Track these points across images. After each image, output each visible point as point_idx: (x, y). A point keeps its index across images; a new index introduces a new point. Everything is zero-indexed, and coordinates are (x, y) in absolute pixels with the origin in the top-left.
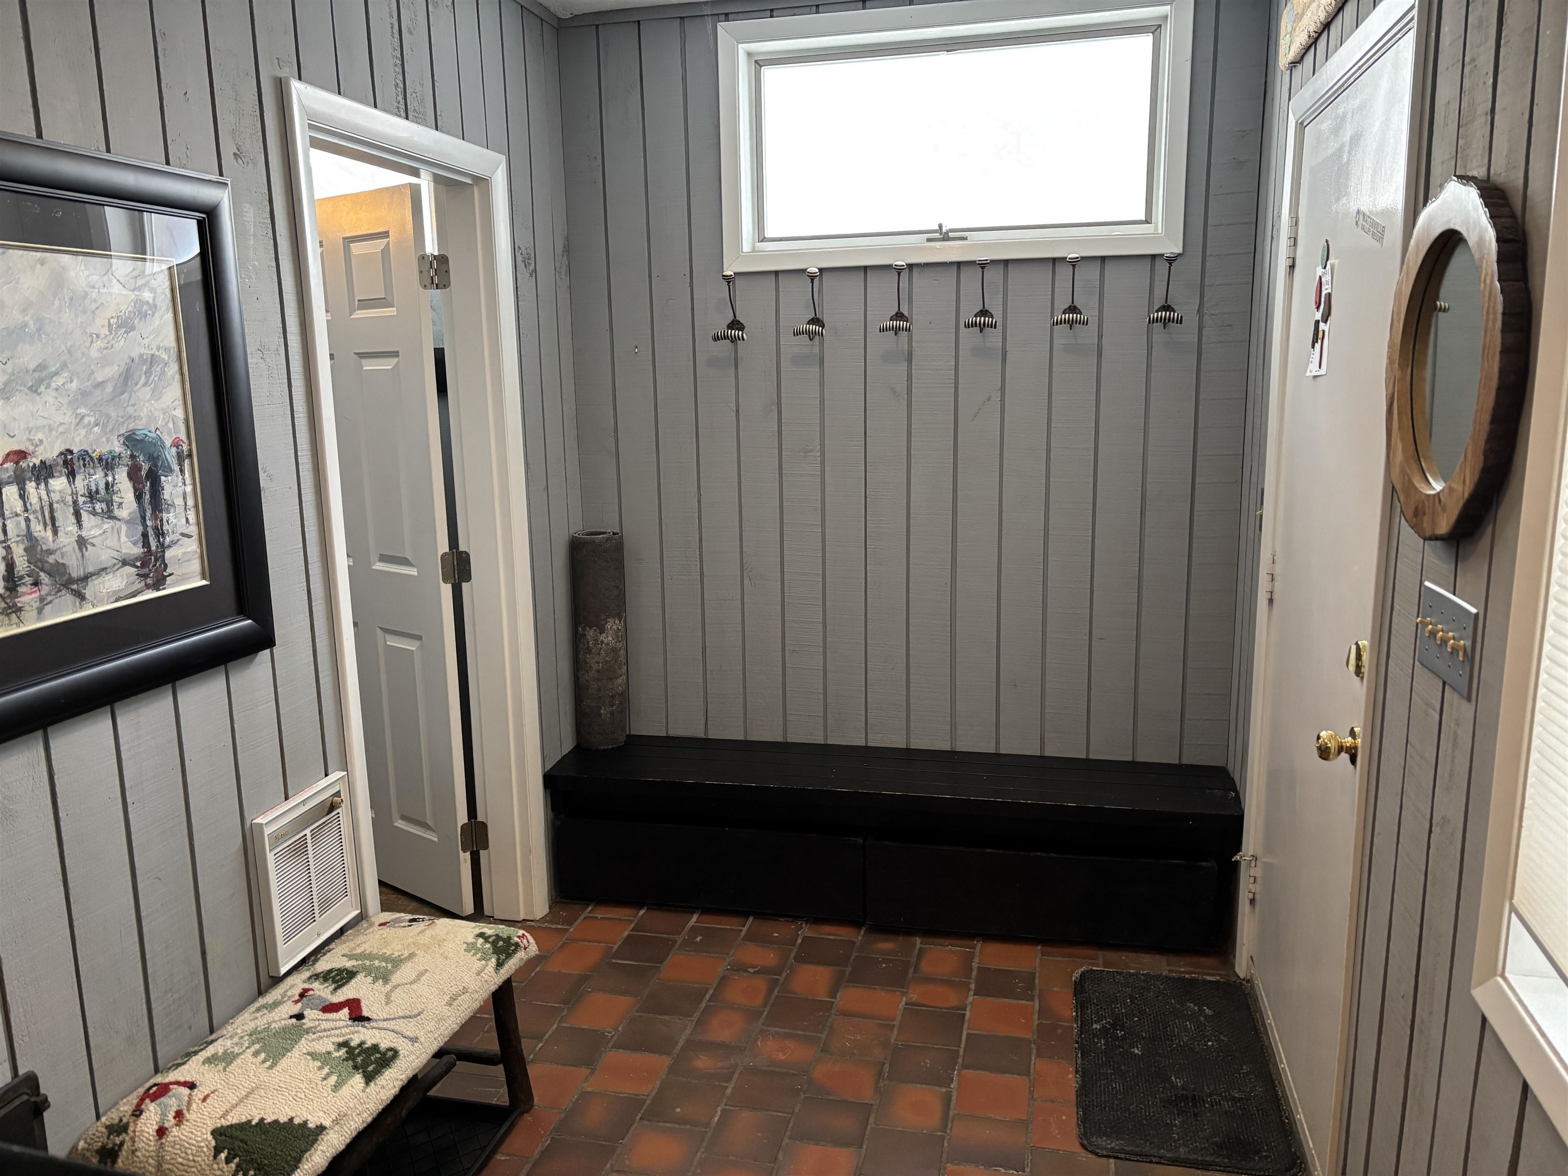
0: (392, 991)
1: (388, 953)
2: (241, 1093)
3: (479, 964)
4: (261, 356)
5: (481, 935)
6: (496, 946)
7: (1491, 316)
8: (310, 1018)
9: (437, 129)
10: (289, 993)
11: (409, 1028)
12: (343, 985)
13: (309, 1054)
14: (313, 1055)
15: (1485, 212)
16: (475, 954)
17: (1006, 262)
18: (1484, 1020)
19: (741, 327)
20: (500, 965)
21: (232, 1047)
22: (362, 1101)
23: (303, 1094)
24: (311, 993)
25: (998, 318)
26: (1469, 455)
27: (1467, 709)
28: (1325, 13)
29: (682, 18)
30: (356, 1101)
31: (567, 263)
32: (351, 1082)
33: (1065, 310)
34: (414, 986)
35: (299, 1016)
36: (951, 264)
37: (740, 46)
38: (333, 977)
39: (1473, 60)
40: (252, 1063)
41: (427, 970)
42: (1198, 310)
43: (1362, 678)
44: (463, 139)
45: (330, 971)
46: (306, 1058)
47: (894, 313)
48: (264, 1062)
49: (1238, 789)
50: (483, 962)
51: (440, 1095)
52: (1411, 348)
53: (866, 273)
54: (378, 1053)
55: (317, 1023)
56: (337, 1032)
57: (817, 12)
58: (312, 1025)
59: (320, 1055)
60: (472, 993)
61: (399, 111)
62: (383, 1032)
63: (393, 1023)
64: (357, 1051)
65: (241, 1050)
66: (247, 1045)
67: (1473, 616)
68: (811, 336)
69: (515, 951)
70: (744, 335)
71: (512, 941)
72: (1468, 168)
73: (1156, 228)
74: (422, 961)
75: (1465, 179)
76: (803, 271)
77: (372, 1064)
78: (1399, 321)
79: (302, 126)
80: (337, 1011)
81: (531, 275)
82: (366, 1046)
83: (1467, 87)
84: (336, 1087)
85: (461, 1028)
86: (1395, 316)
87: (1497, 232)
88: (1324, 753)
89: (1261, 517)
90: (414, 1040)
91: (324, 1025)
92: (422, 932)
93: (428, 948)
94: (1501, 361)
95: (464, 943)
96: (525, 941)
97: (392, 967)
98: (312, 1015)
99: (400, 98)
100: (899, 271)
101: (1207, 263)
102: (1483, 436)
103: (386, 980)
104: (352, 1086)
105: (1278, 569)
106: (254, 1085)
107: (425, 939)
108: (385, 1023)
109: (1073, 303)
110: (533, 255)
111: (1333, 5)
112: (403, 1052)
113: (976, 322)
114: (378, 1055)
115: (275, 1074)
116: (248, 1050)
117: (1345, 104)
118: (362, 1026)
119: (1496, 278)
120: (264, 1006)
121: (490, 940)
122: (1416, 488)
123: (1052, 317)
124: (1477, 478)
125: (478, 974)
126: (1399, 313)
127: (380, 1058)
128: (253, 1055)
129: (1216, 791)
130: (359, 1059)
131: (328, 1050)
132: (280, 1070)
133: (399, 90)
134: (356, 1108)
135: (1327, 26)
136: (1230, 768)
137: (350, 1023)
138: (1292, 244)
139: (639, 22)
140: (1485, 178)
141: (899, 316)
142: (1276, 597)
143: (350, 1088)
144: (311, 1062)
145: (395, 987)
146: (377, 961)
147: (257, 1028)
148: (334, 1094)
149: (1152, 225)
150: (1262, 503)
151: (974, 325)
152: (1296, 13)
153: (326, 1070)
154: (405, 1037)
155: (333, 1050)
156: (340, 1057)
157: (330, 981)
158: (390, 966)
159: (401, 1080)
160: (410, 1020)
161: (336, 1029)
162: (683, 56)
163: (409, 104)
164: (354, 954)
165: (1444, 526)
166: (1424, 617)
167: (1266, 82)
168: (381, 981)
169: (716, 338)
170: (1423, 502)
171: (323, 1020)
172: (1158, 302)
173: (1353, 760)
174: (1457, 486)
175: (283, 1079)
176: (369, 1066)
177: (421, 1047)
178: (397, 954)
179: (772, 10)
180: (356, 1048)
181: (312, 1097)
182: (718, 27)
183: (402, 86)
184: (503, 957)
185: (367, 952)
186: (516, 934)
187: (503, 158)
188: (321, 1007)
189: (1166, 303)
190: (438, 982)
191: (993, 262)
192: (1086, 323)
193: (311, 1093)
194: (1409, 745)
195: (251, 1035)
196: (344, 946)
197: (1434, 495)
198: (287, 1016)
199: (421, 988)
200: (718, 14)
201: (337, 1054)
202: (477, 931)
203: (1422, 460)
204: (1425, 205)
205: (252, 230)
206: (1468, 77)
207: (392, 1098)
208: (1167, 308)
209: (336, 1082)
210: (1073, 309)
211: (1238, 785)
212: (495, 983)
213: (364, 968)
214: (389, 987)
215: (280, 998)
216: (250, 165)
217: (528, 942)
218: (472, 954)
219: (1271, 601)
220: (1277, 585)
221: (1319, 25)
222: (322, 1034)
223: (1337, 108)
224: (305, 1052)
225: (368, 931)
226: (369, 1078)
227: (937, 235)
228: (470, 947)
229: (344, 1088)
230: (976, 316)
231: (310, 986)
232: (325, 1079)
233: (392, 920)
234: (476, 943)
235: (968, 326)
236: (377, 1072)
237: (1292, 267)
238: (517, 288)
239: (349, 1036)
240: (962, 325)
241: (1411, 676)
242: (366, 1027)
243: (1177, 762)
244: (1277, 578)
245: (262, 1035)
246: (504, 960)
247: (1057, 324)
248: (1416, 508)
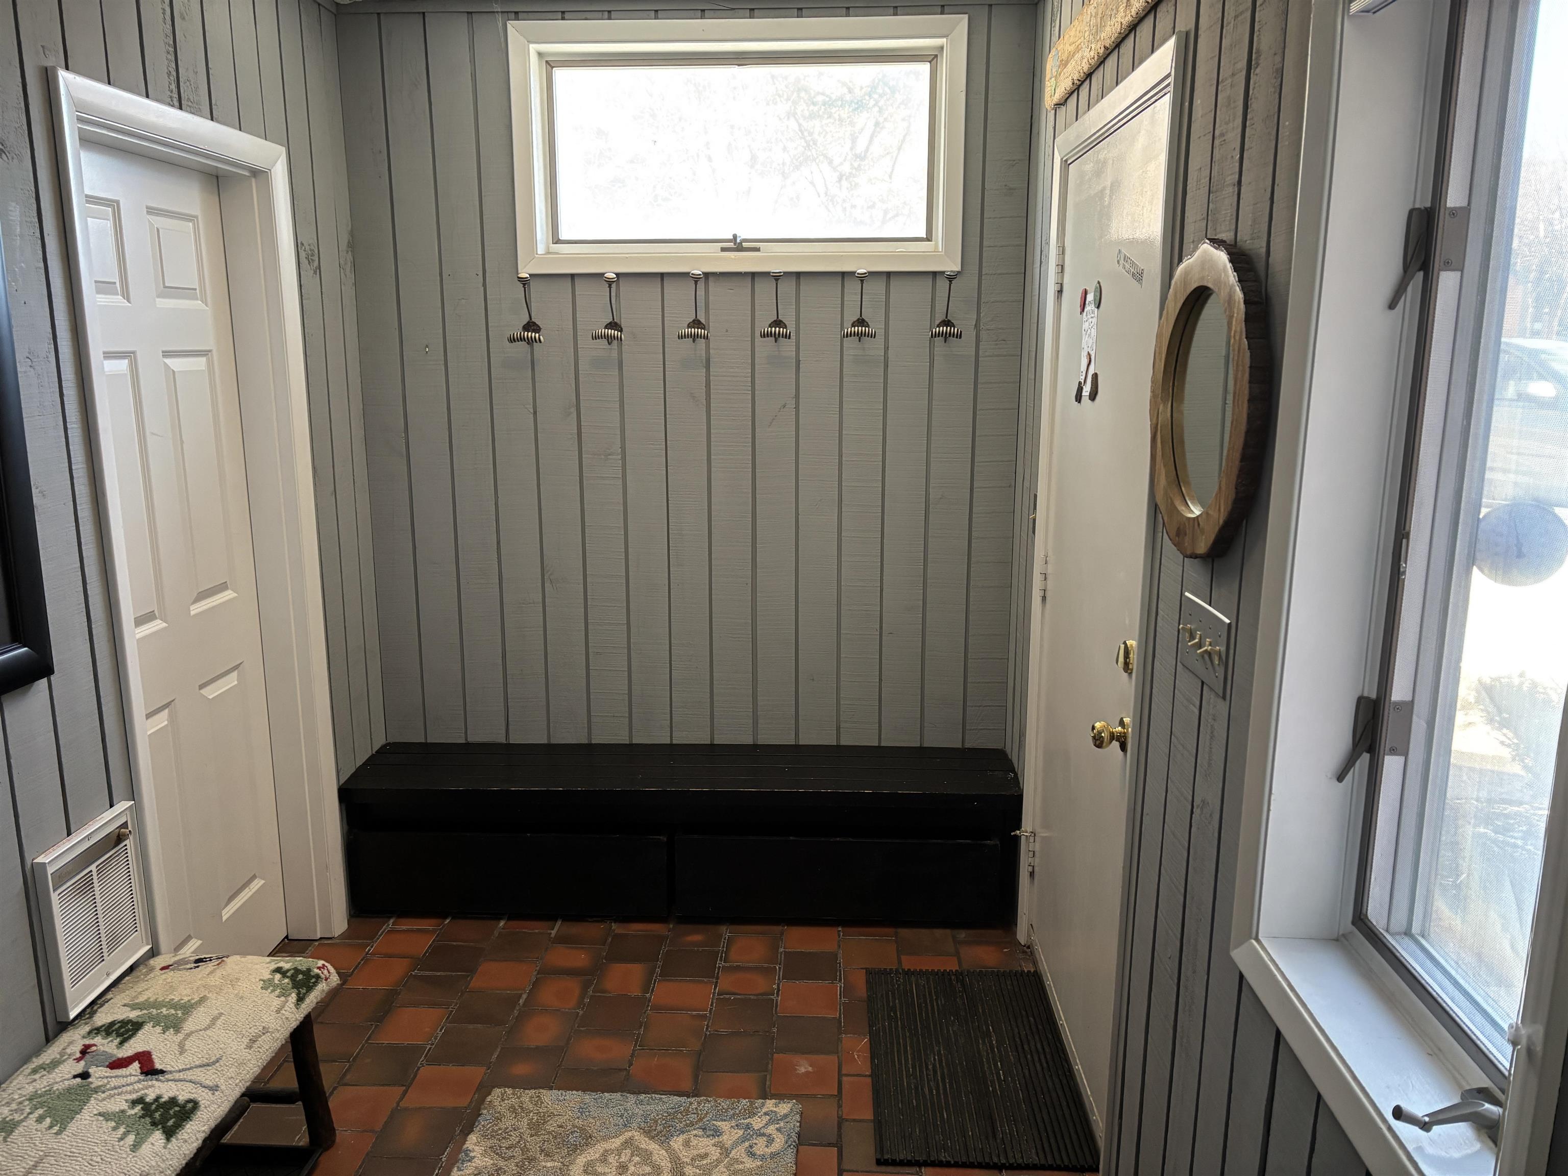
0: (185, 1039)
1: (177, 999)
2: (27, 1164)
3: (277, 1002)
4: (30, 363)
5: (278, 970)
6: (295, 980)
7: (1241, 368)
8: (97, 1076)
9: (212, 120)
10: (68, 1051)
11: (207, 1077)
12: (130, 1037)
13: (100, 1114)
14: (106, 1116)
15: (1234, 276)
16: (273, 991)
17: (798, 275)
18: (1241, 976)
19: (537, 329)
20: (300, 999)
21: (11, 1115)
22: (165, 1158)
23: (99, 1157)
24: (94, 1048)
25: (791, 329)
26: (1223, 488)
27: (1223, 707)
28: (1088, 66)
29: (470, 13)
30: (157, 1158)
31: (352, 259)
32: (151, 1139)
33: (854, 322)
34: (208, 1032)
35: (85, 1075)
36: (746, 274)
37: (531, 46)
38: (116, 1030)
39: (1222, 135)
40: (36, 1130)
41: (222, 1014)
42: (976, 325)
43: (1130, 674)
44: (240, 130)
45: (112, 1024)
46: (98, 1120)
47: (691, 320)
48: (50, 1127)
49: (1016, 770)
50: (283, 999)
51: (234, 1142)
52: (1171, 384)
53: (662, 280)
54: (177, 1106)
55: (105, 1081)
56: (129, 1088)
57: (610, 18)
58: (100, 1084)
59: (114, 1114)
60: (273, 1033)
61: (172, 101)
62: (179, 1084)
63: (189, 1073)
64: (154, 1106)
65: (22, 1117)
66: (28, 1110)
67: (1226, 627)
68: (610, 339)
69: (315, 984)
70: (541, 337)
71: (312, 974)
72: (1218, 230)
73: (936, 245)
74: (216, 1003)
75: (1217, 243)
76: (601, 275)
77: (171, 1118)
78: (1160, 360)
79: (70, 119)
80: (126, 1066)
81: (315, 273)
82: (163, 1100)
83: (1217, 158)
84: (135, 1147)
85: (263, 1070)
86: (1157, 354)
87: (1245, 294)
88: (1099, 742)
89: (1034, 520)
90: (214, 1089)
91: (114, 1082)
92: (211, 972)
93: (221, 989)
94: (1249, 407)
95: (261, 980)
96: (325, 972)
97: (183, 1014)
98: (99, 1073)
99: (173, 87)
100: (696, 279)
101: (983, 282)
102: (1235, 471)
103: (177, 1029)
104: (152, 1144)
105: (1050, 569)
106: (41, 1153)
107: (216, 980)
108: (181, 1074)
109: (861, 316)
110: (317, 252)
111: (1096, 59)
112: (203, 1102)
113: (771, 332)
114: (177, 1109)
115: (64, 1139)
116: (31, 1116)
117: (1104, 151)
118: (157, 1080)
119: (1244, 336)
120: (42, 1067)
121: (289, 974)
122: (1178, 511)
123: (842, 328)
124: (1230, 507)
125: (278, 1011)
126: (1160, 353)
127: (179, 1111)
128: (37, 1121)
129: (996, 773)
130: (157, 1115)
131: (122, 1108)
132: (70, 1135)
133: (172, 78)
134: (159, 1166)
135: (1089, 75)
136: (1008, 751)
137: (142, 1077)
138: (1060, 271)
139: (424, 13)
140: (1233, 243)
141: (696, 323)
142: (1049, 595)
143: (150, 1146)
144: (104, 1122)
145: (188, 1035)
146: (165, 1009)
147: (36, 1091)
148: (134, 1154)
149: (933, 243)
150: (1035, 508)
151: (769, 335)
152: (1060, 59)
153: (122, 1130)
154: (204, 1087)
155: (126, 1108)
156: (136, 1114)
157: (114, 1034)
158: (179, 1013)
159: (204, 1131)
160: (208, 1068)
161: (128, 1085)
162: (472, 51)
163: (182, 91)
164: (137, 1004)
165: (1202, 547)
166: (1185, 624)
167: (1032, 116)
168: (172, 1030)
169: (512, 340)
170: (1185, 524)
171: (111, 1077)
172: (939, 318)
173: (1123, 747)
174: (1214, 513)
175: (74, 1144)
176: (168, 1120)
177: (222, 1095)
178: (186, 999)
179: (563, 12)
180: (152, 1104)
181: (109, 1160)
182: (508, 25)
183: (174, 74)
184: (303, 991)
185: (151, 1000)
186: (316, 965)
187: (283, 150)
188: (107, 1063)
189: (946, 317)
190: (235, 1025)
191: (787, 274)
192: (873, 336)
193: (108, 1155)
194: (1173, 737)
195: (30, 1099)
196: (123, 995)
197: (1194, 518)
198: (70, 1076)
199: (216, 1032)
200: (508, 12)
201: (133, 1112)
202: (273, 966)
203: (1182, 484)
204: (1180, 260)
205: (18, 230)
206: (1218, 149)
207: (195, 1151)
208: (947, 323)
209: (135, 1141)
210: (861, 322)
211: (1016, 766)
212: (296, 1019)
213: (151, 1018)
214: (181, 1036)
215: (58, 1056)
216: (15, 161)
217: (329, 972)
218: (269, 991)
219: (1044, 598)
220: (1050, 583)
221: (1082, 75)
222: (112, 1092)
223: (1099, 152)
224: (95, 1113)
225: (148, 977)
226: (169, 1134)
227: (731, 245)
228: (267, 984)
229: (144, 1146)
230: (770, 326)
231: (92, 1042)
232: (121, 1139)
233: (175, 963)
234: (273, 979)
235: (764, 335)
236: (178, 1126)
237: (1060, 292)
238: (301, 286)
239: (143, 1092)
240: (757, 334)
241: (1174, 674)
242: (160, 1080)
243: (960, 746)
244: (1049, 577)
245: (44, 1099)
246: (305, 994)
247: (847, 337)
248: (1178, 528)
